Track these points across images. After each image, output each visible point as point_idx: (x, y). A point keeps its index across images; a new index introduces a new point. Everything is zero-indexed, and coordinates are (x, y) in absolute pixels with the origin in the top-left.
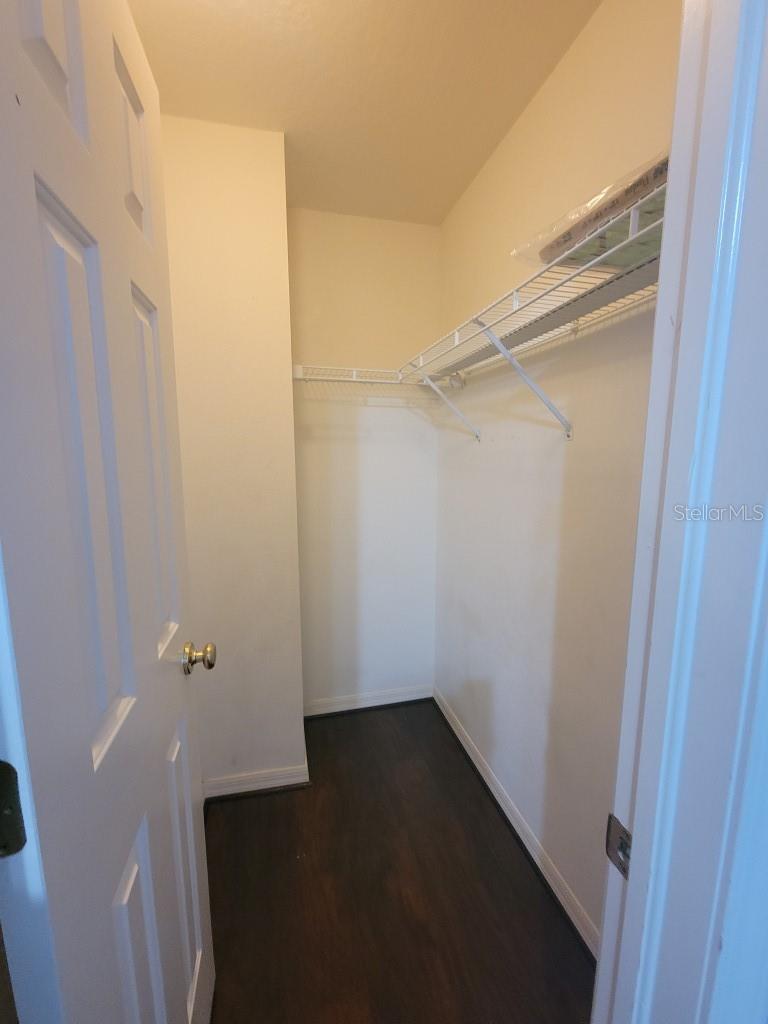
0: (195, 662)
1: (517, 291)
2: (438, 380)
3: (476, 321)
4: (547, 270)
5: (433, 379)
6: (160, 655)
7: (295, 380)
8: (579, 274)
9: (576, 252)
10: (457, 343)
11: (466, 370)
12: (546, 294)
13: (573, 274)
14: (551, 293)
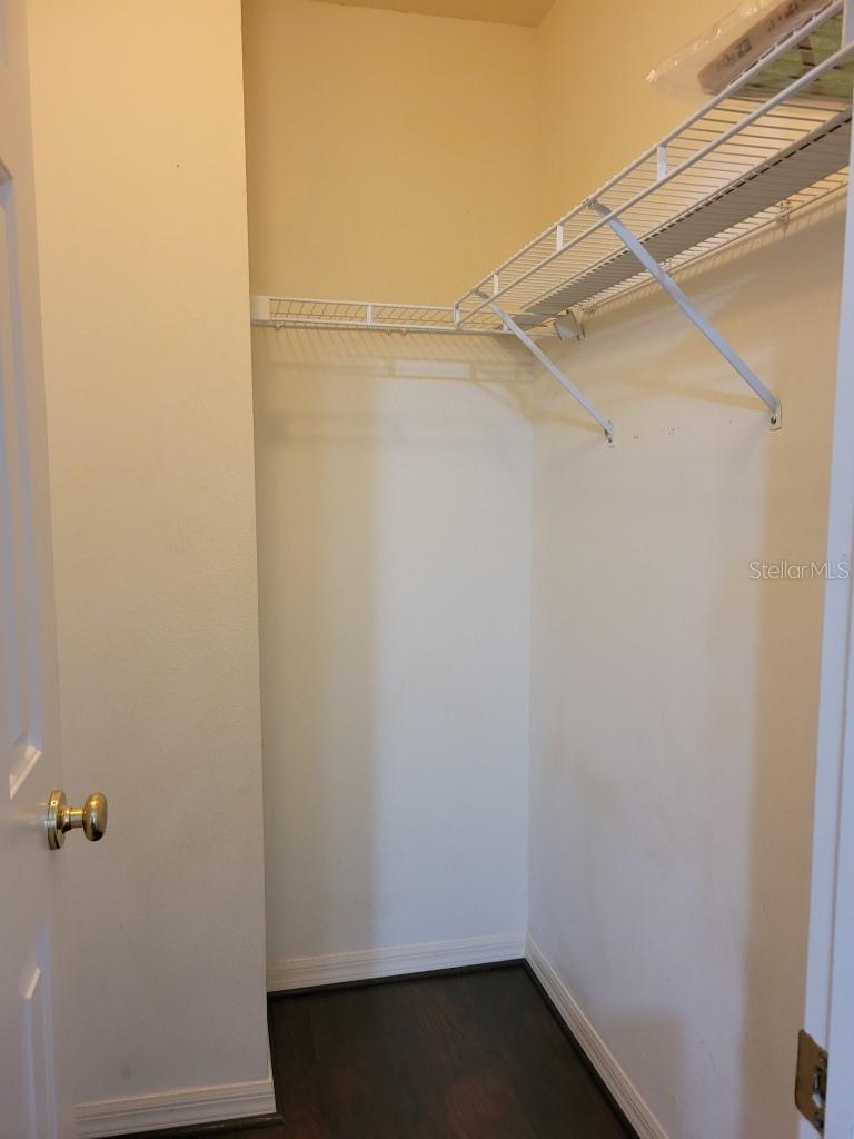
0: (68, 827)
1: (664, 145)
2: (533, 325)
3: (593, 204)
4: (714, 107)
5: (524, 323)
6: (13, 792)
7: (256, 325)
8: (764, 113)
9: (761, 73)
10: (559, 247)
11: (587, 304)
12: (711, 150)
13: (755, 112)
14: (718, 149)
